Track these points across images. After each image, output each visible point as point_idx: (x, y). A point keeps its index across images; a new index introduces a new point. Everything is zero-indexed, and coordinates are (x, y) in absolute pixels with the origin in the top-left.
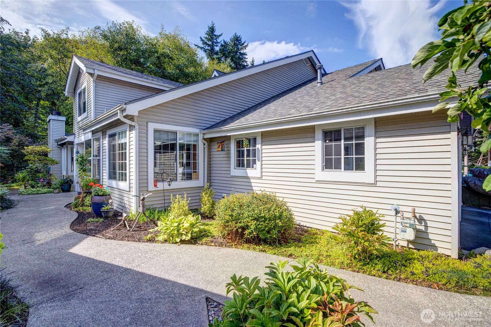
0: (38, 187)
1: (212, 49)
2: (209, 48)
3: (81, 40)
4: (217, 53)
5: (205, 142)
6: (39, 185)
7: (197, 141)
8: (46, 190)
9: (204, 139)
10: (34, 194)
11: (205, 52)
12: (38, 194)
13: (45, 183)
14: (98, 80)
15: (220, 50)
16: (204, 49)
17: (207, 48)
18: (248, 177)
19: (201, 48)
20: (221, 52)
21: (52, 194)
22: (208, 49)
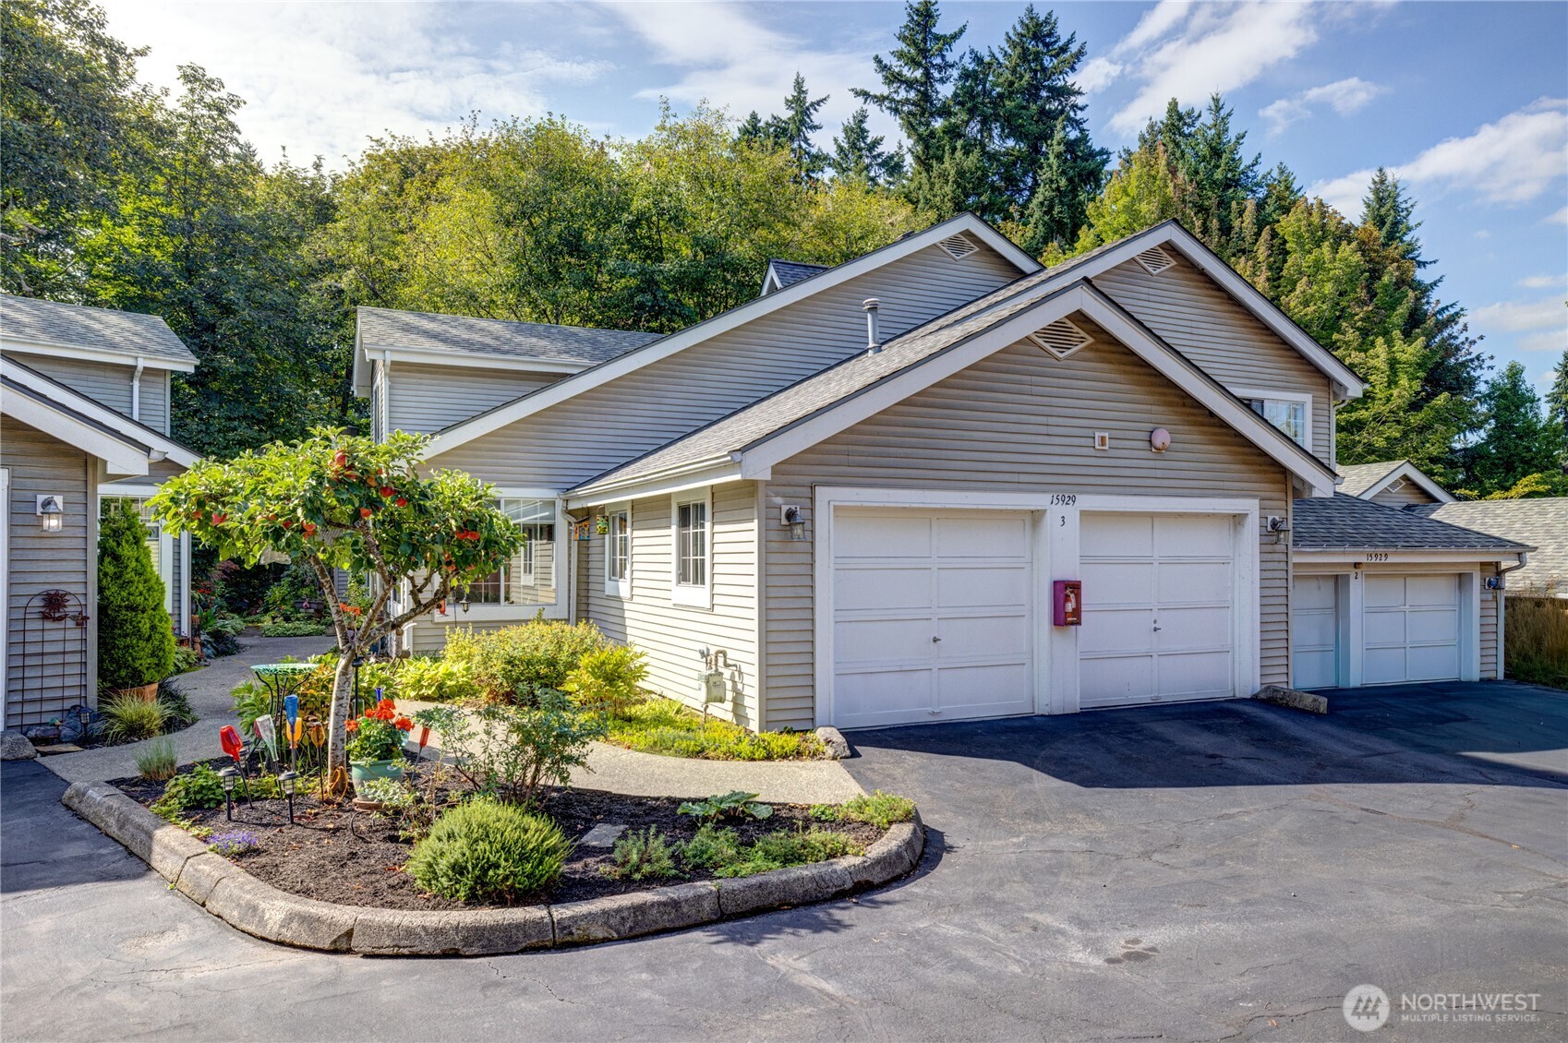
0: (298, 619)
1: (926, 97)
2: (912, 95)
3: (470, 143)
4: (945, 112)
5: (573, 520)
6: (299, 615)
7: (553, 517)
8: (312, 627)
9: (570, 513)
10: (289, 636)
11: (896, 111)
12: (295, 635)
13: (312, 611)
14: (395, 371)
15: (955, 95)
16: (893, 100)
17: (902, 94)
18: (620, 597)
19: (880, 100)
20: (962, 104)
21: (323, 637)
22: (907, 101)
